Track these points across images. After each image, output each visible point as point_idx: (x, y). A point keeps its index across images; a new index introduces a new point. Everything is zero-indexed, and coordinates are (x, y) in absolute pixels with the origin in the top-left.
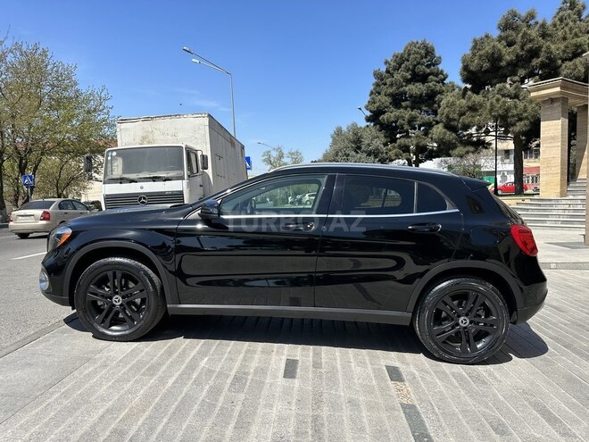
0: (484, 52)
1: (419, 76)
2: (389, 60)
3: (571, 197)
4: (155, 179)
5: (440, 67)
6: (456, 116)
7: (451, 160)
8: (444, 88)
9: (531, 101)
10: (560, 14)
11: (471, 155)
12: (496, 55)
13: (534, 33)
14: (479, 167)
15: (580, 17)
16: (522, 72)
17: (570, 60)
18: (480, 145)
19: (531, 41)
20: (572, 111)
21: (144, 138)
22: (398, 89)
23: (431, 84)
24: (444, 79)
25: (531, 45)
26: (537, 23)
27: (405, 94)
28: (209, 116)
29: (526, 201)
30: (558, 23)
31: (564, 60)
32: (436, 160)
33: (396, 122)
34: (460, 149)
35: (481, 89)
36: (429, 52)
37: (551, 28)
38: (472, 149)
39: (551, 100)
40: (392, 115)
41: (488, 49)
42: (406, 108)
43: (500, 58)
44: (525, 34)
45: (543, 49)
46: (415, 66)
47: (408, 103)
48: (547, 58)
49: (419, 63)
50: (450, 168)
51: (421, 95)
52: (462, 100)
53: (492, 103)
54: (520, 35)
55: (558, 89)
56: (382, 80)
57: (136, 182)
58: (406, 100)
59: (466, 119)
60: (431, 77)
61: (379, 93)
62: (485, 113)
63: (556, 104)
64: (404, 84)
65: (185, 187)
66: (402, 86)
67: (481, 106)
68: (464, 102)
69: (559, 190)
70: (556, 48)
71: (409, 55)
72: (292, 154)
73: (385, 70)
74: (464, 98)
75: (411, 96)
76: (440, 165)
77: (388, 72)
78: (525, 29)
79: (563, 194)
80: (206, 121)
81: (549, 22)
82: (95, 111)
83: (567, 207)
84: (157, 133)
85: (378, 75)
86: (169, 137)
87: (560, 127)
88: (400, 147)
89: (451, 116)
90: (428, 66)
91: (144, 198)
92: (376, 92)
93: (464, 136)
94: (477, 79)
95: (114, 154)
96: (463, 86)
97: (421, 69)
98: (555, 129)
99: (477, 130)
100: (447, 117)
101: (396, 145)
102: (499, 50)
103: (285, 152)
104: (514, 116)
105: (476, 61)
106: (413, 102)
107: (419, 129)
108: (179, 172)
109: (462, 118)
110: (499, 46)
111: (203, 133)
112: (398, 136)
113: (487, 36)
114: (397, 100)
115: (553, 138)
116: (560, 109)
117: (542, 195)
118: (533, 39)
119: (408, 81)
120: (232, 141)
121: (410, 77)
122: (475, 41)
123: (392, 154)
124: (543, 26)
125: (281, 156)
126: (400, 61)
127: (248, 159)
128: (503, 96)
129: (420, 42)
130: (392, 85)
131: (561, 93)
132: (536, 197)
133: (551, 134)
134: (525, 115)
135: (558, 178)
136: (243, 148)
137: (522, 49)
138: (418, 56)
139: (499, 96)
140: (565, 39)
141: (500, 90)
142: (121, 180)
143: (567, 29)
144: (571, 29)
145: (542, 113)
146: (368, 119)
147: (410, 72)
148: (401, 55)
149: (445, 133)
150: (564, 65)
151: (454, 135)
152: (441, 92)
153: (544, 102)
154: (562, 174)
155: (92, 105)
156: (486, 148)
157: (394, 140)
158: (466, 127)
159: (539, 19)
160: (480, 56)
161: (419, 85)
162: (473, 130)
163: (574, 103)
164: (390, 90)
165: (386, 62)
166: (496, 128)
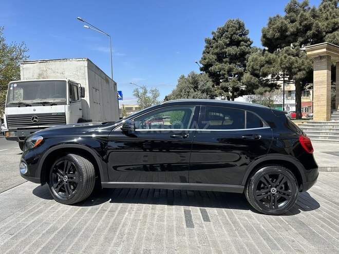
0: (276, 26)
1: (234, 42)
2: (215, 32)
3: (333, 121)
4: (44, 104)
5: (248, 36)
6: (258, 67)
7: (254, 97)
8: (250, 50)
9: (307, 58)
10: (324, 4)
11: (267, 93)
12: (283, 28)
13: (308, 14)
14: (272, 101)
15: (336, 6)
16: (300, 39)
17: (331, 32)
18: (274, 87)
19: (306, 19)
20: (333, 65)
21: (40, 75)
22: (221, 50)
23: (242, 47)
24: (251, 44)
25: (306, 22)
26: (309, 8)
27: (226, 53)
28: (88, 60)
29: (305, 123)
30: (323, 9)
31: (327, 33)
32: (245, 97)
33: (220, 72)
34: (261, 89)
35: (275, 50)
36: (241, 26)
37: (318, 12)
38: (268, 89)
39: (320, 57)
40: (217, 67)
41: (278, 24)
42: (226, 62)
43: (286, 30)
44: (302, 15)
45: (314, 25)
46: (232, 35)
47: (227, 59)
48: (317, 31)
49: (235, 33)
50: (254, 101)
51: (236, 54)
52: (262, 57)
53: (281, 59)
54: (299, 16)
55: (325, 50)
56: (210, 44)
57: (31, 106)
58: (226, 57)
59: (265, 69)
60: (242, 43)
61: (208, 53)
62: (277, 65)
63: (324, 60)
64: (225, 47)
65: (67, 110)
66: (223, 48)
67: (274, 61)
68: (263, 58)
69: (325, 116)
70: (322, 25)
71: (228, 28)
72: (153, 91)
73: (212, 38)
74: (263, 55)
75: (230, 55)
76: (247, 99)
77: (214, 39)
78: (302, 12)
79: (328, 119)
80: (86, 64)
81: (317, 8)
82: (16, 58)
83: (331, 127)
84: (49, 71)
85: (208, 42)
86: (59, 74)
87: (326, 74)
88: (222, 88)
89: (255, 67)
90: (241, 36)
91: (36, 118)
92: (206, 52)
93: (264, 80)
94: (271, 43)
95: (15, 85)
96: (263, 48)
97: (236, 37)
98: (323, 76)
99: (272, 77)
100: (253, 68)
101: (220, 87)
102: (286, 24)
103: (148, 89)
104: (296, 68)
105: (271, 32)
106: (230, 59)
107: (234, 76)
108: (63, 99)
109: (262, 68)
110: (286, 22)
111: (83, 71)
112: (221, 81)
113: (278, 16)
114: (220, 57)
115: (321, 82)
116: (326, 63)
117: (315, 120)
118: (307, 19)
119: (228, 45)
120: (107, 79)
121: (228, 42)
122: (270, 19)
123: (217, 92)
124: (313, 10)
125: (145, 92)
126: (222, 32)
127: (120, 93)
128: (289, 54)
129: (235, 20)
130: (217, 47)
131: (326, 52)
132: (310, 121)
133: (320, 79)
134: (303, 67)
135: (325, 108)
136: (115, 84)
137: (301, 25)
138: (234, 28)
139: (286, 55)
140: (327, 19)
141: (287, 51)
142: (20, 105)
143: (328, 13)
144: (330, 13)
145: (314, 66)
146: (201, 69)
147: (229, 39)
148: (223, 28)
149: (251, 78)
150: (327, 36)
151: (257, 79)
152: (249, 53)
153: (316, 58)
154: (327, 105)
155: (14, 54)
156: (277, 89)
157: (218, 84)
158: (265, 75)
159: (311, 6)
160: (273, 28)
161: (235, 47)
162: (269, 77)
163: (335, 59)
164: (216, 51)
165: (213, 33)
166: (284, 76)
